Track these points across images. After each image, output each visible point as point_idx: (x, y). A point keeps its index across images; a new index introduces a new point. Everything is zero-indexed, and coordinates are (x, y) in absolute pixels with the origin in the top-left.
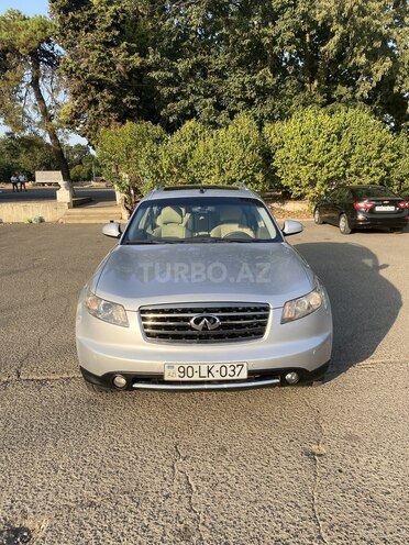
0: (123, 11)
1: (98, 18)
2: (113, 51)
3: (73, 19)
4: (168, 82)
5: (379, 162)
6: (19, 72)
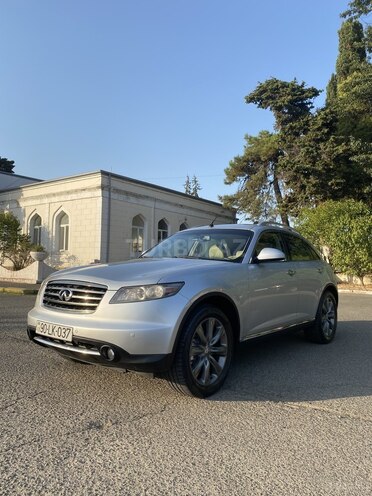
2: (321, 145)
3: (292, 128)
6: (260, 174)
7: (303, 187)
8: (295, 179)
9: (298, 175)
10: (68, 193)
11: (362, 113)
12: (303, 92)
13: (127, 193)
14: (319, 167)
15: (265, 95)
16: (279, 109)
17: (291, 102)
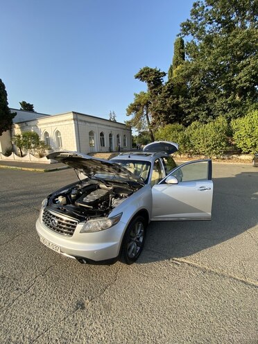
1: (163, 89)
2: (167, 99)
3: (155, 91)
4: (189, 107)
6: (140, 112)
7: (159, 118)
8: (156, 114)
9: (157, 113)
10: (59, 122)
11: (183, 84)
12: (160, 74)
13: (85, 121)
14: (166, 110)
15: (144, 75)
16: (149, 82)
17: (154, 78)
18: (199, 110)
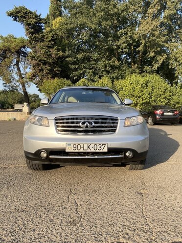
0: (56, 34)
1: (45, 37)
2: (51, 50)
3: (35, 37)
5: (164, 96)
6: (11, 59)
8: (38, 65)
12: (41, 19)
14: (50, 61)
17: (35, 23)
18: (85, 67)
